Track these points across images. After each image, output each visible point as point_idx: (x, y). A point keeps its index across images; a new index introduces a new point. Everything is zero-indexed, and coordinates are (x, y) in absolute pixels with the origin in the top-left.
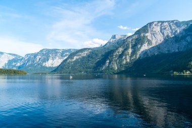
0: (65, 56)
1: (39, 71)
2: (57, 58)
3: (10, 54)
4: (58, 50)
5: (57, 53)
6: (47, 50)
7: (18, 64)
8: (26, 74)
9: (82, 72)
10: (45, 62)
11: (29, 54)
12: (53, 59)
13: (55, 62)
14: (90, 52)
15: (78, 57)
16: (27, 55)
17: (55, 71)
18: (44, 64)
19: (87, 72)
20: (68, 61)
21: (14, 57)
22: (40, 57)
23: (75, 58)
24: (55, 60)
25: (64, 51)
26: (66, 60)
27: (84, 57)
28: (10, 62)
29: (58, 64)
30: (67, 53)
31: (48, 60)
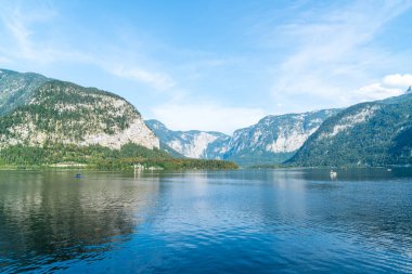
0: (311, 127)
1: (260, 162)
2: (295, 133)
3: (210, 133)
4: (296, 115)
5: (293, 121)
6: (272, 118)
7: (224, 151)
8: (236, 167)
9: (357, 160)
10: (271, 143)
11: (240, 130)
12: (286, 137)
13: (292, 142)
14: (376, 111)
15: (342, 127)
16: (237, 131)
17: (291, 160)
18: (268, 148)
19: (370, 161)
20: (320, 138)
21: (215, 138)
22: (260, 133)
23: (337, 129)
24: (291, 138)
25: (309, 117)
26: (315, 136)
27: (359, 126)
28: (211, 147)
29: (298, 146)
30: (317, 121)
31: (276, 139)
